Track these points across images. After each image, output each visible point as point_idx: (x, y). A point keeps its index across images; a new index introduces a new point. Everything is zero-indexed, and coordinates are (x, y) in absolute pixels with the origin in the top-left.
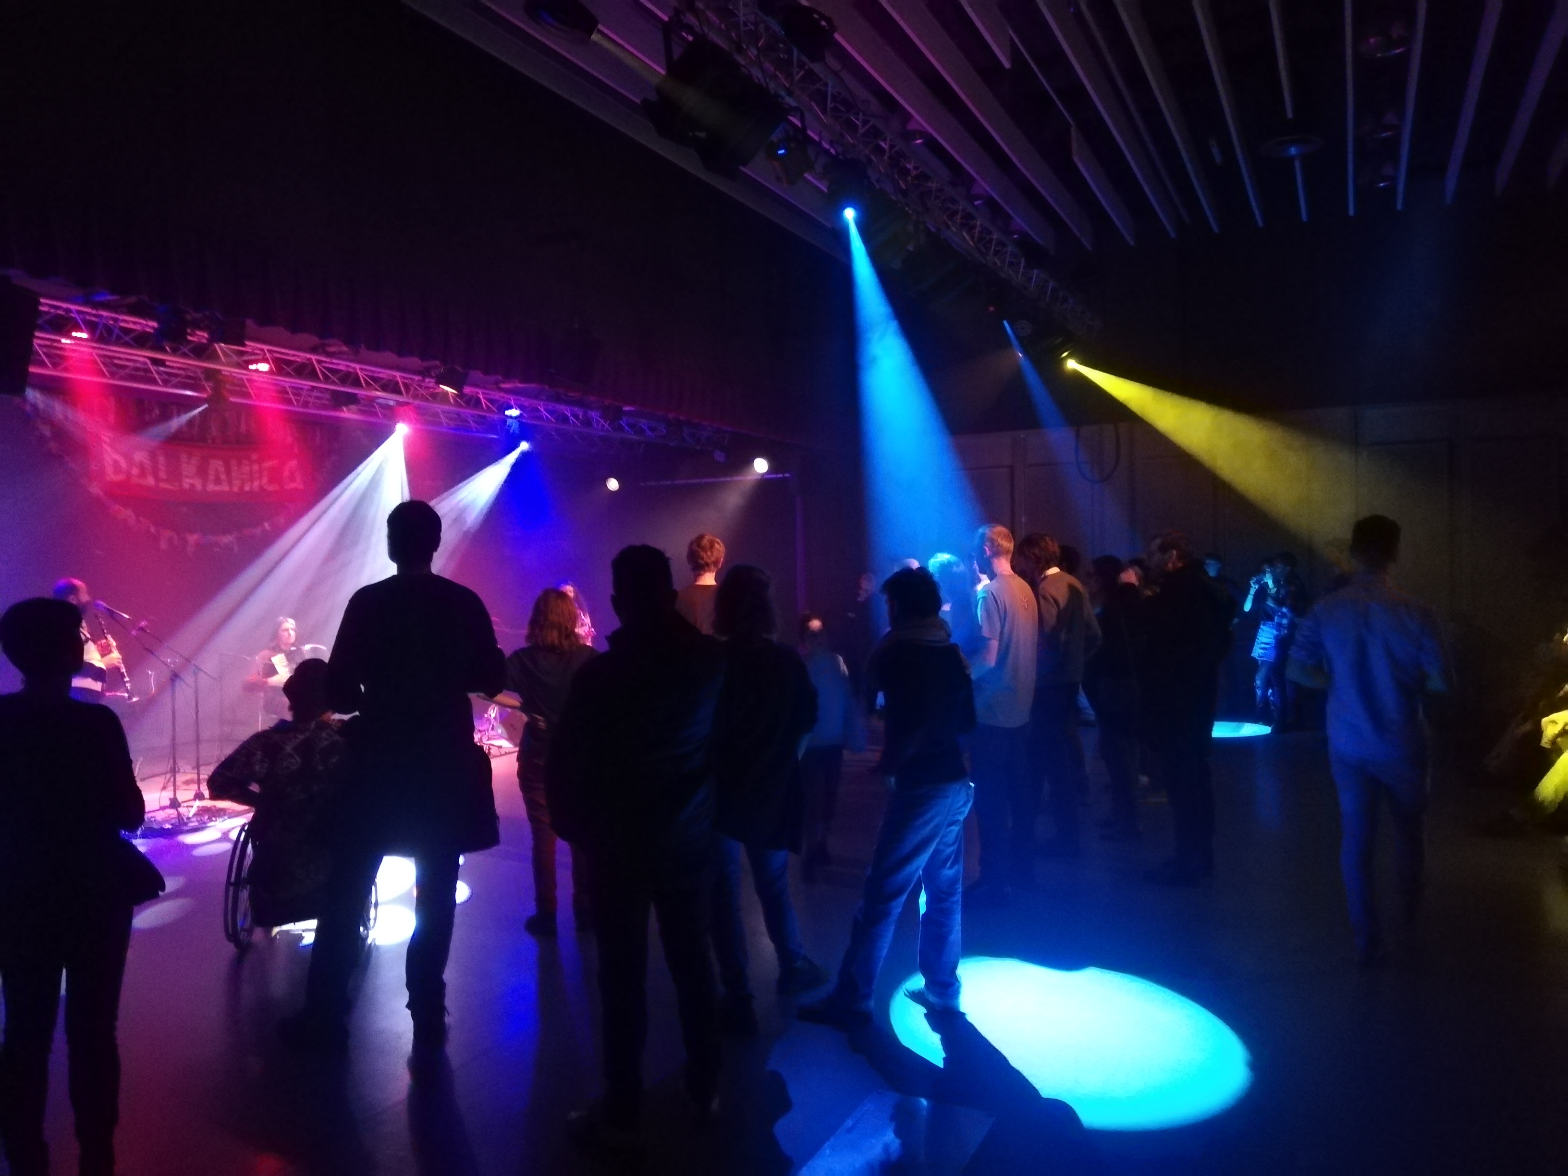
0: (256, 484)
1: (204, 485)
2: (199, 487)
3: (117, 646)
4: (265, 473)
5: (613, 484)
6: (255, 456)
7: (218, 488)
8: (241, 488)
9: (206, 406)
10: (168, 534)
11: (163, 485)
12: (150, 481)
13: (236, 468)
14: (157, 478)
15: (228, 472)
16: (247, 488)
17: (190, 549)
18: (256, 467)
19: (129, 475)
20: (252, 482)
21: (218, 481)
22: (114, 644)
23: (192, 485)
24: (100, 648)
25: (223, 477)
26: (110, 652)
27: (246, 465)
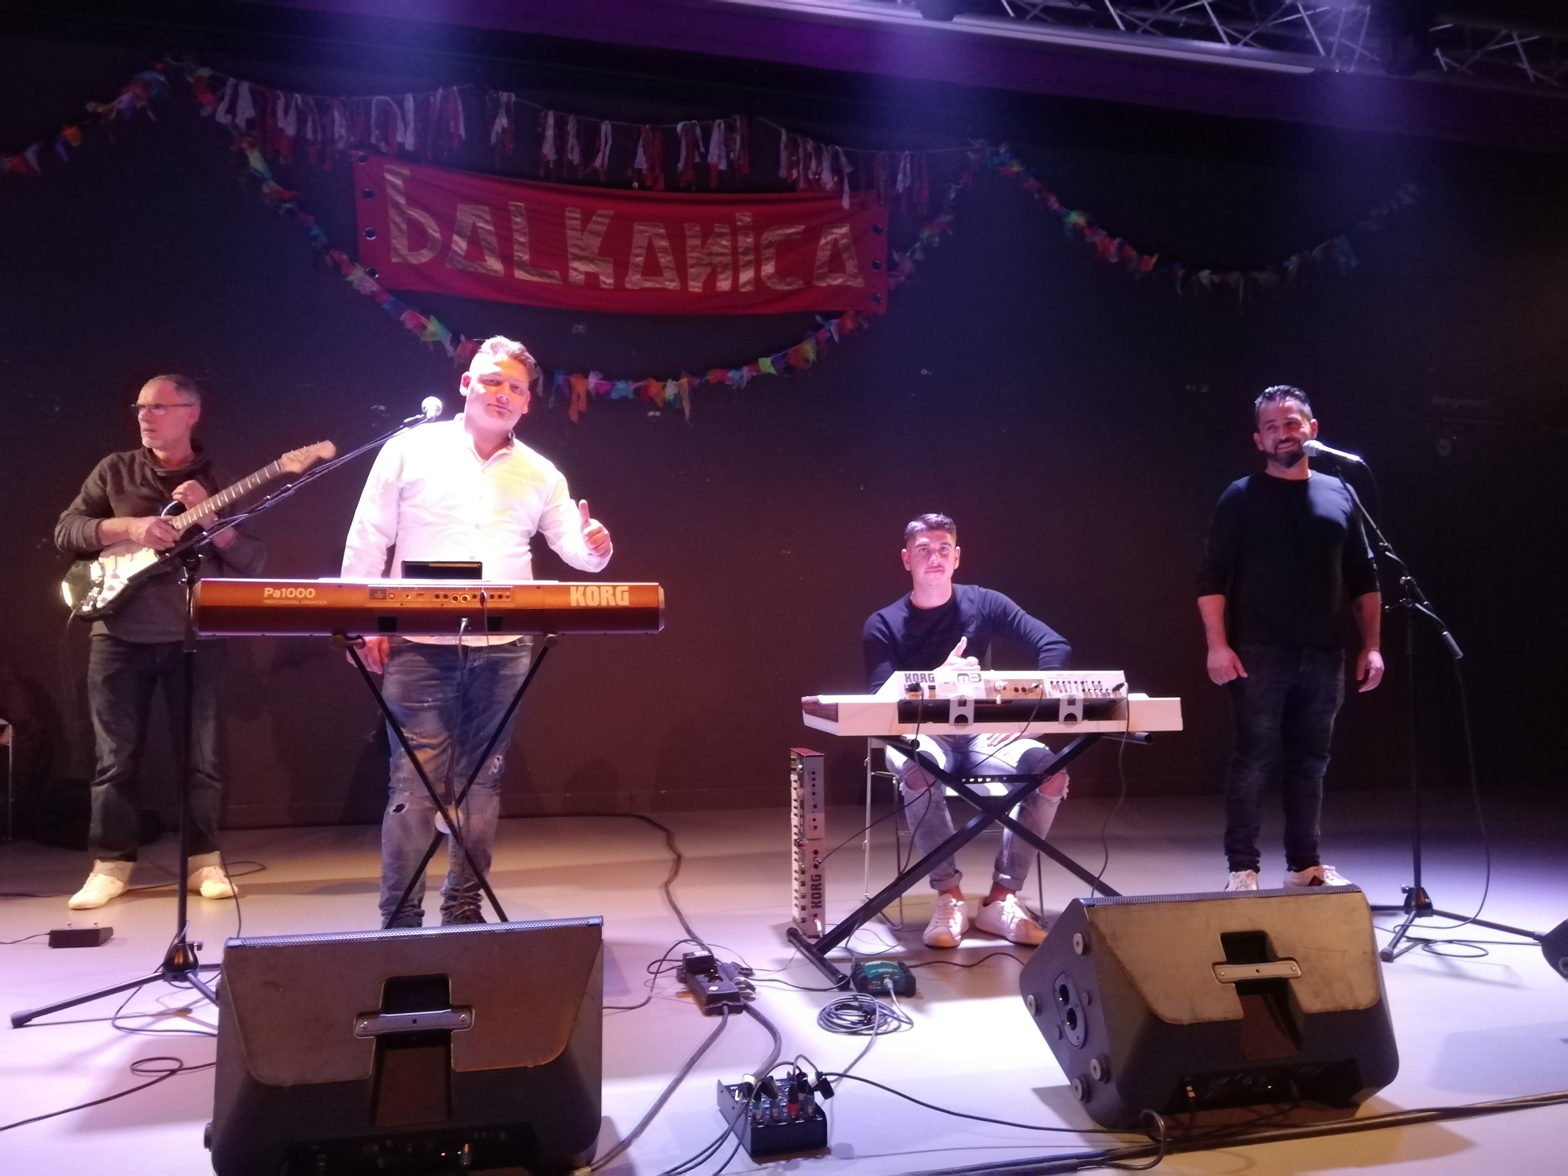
1: (620, 278)
2: (607, 281)
4: (771, 252)
6: (744, 218)
7: (650, 284)
8: (710, 284)
11: (519, 274)
12: (495, 265)
13: (697, 242)
14: (507, 259)
15: (679, 251)
16: (724, 284)
18: (746, 241)
19: (444, 253)
20: (738, 273)
21: (652, 268)
23: (591, 278)
25: (666, 259)
27: (722, 235)
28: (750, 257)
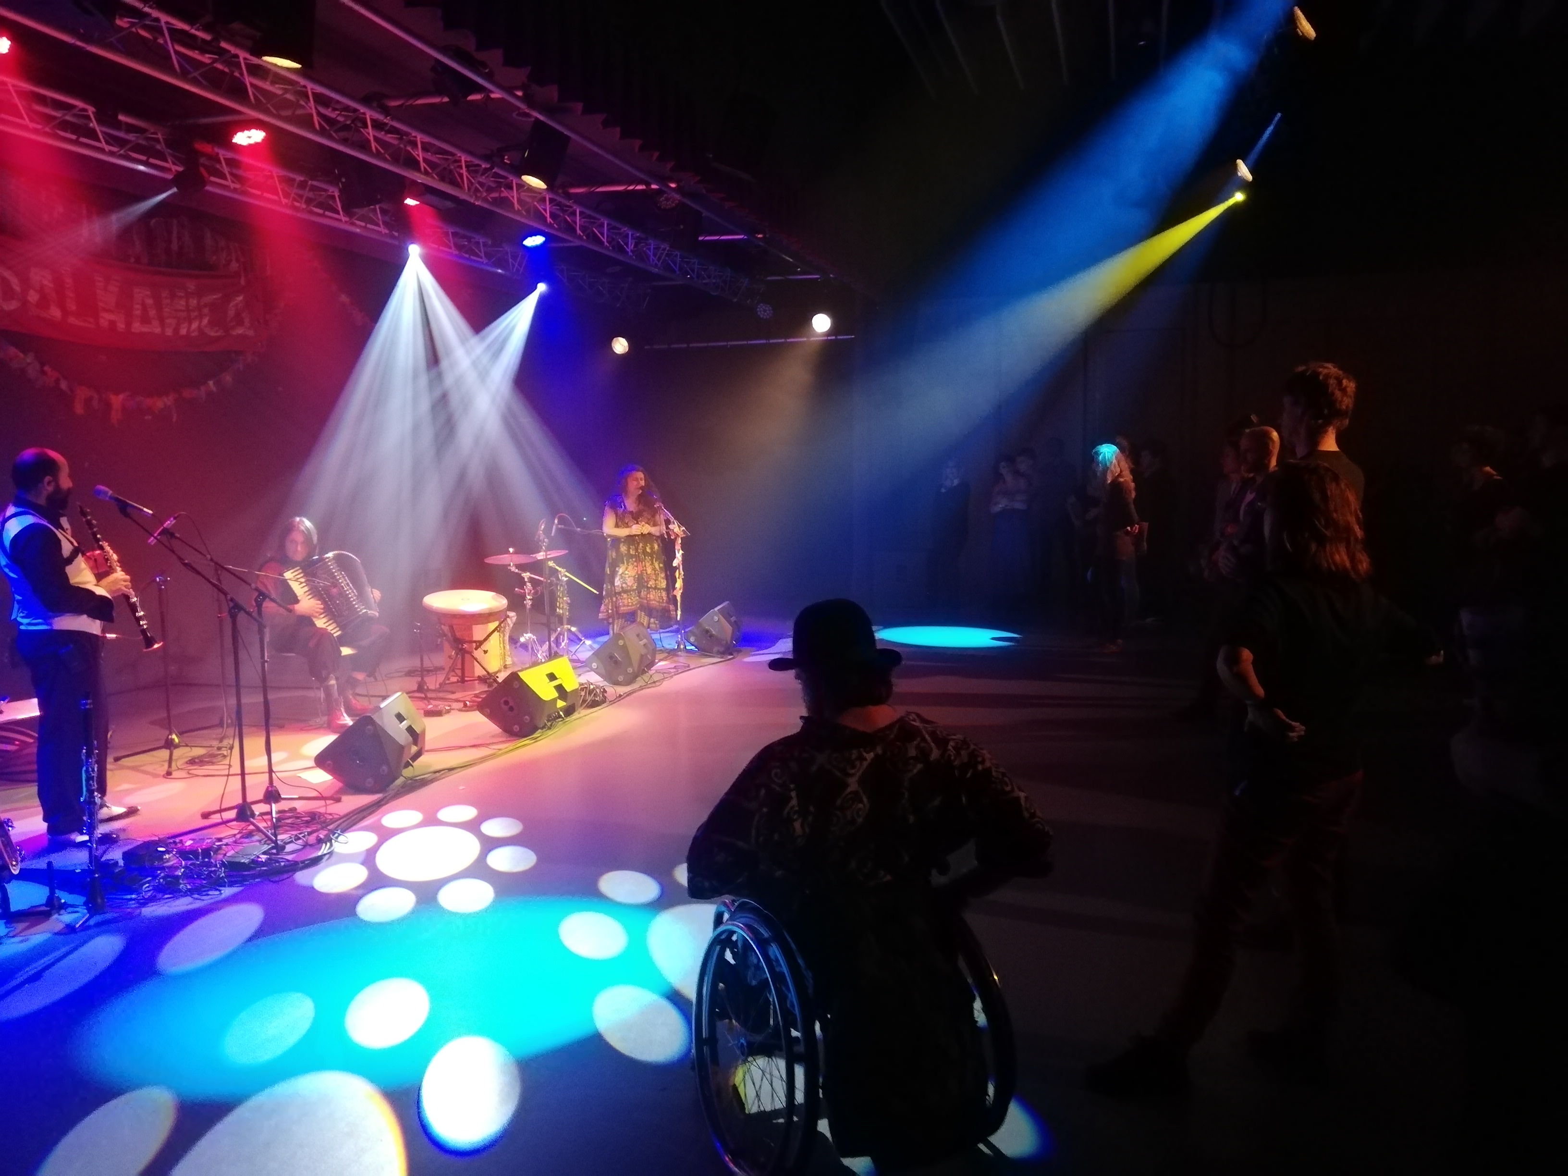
0: (195, 325)
1: (128, 324)
2: (121, 326)
3: (119, 561)
4: (206, 311)
5: (620, 346)
6: (191, 286)
7: (145, 329)
8: (176, 330)
9: (175, 190)
10: (82, 393)
11: (72, 320)
12: (55, 313)
13: (168, 301)
14: (63, 307)
15: (159, 306)
16: (183, 331)
17: (116, 416)
18: (193, 302)
19: (25, 303)
20: (190, 324)
21: (145, 320)
22: (115, 557)
23: (112, 323)
24: (92, 563)
25: (152, 313)
26: (110, 571)
27: (181, 297)
28: (196, 314)
